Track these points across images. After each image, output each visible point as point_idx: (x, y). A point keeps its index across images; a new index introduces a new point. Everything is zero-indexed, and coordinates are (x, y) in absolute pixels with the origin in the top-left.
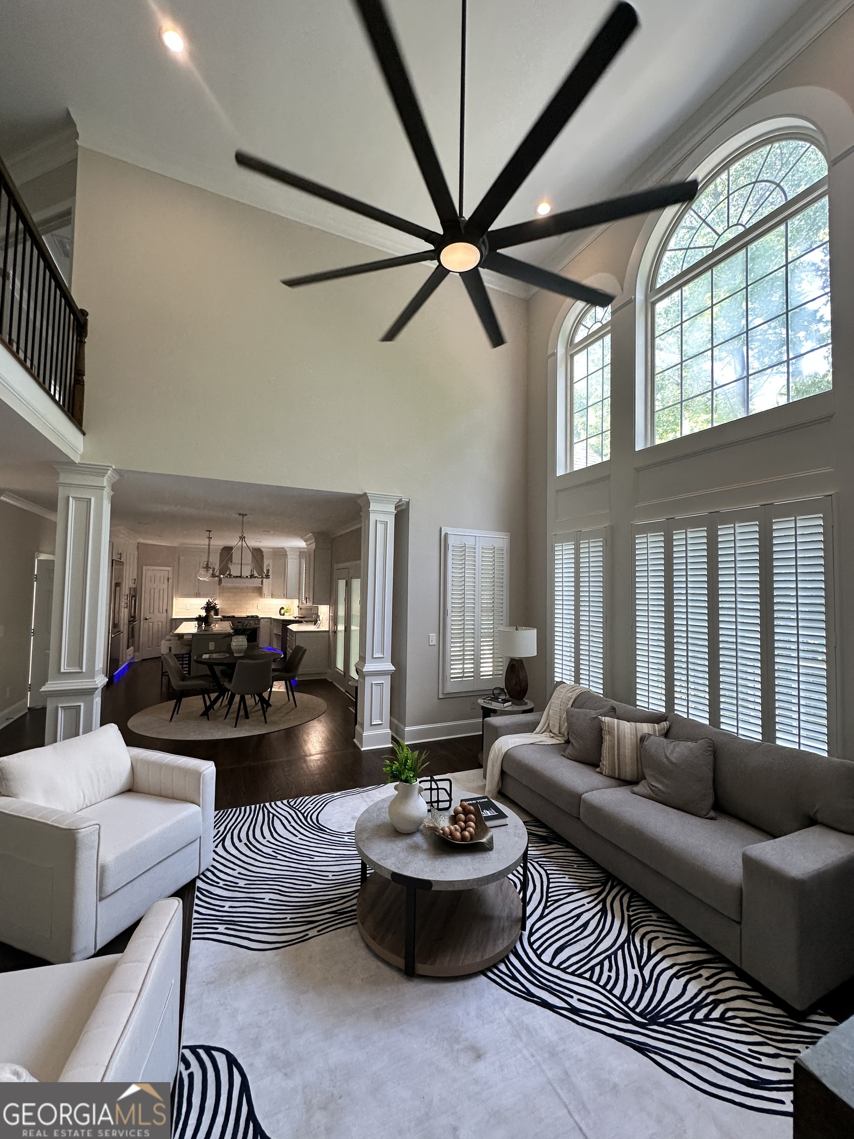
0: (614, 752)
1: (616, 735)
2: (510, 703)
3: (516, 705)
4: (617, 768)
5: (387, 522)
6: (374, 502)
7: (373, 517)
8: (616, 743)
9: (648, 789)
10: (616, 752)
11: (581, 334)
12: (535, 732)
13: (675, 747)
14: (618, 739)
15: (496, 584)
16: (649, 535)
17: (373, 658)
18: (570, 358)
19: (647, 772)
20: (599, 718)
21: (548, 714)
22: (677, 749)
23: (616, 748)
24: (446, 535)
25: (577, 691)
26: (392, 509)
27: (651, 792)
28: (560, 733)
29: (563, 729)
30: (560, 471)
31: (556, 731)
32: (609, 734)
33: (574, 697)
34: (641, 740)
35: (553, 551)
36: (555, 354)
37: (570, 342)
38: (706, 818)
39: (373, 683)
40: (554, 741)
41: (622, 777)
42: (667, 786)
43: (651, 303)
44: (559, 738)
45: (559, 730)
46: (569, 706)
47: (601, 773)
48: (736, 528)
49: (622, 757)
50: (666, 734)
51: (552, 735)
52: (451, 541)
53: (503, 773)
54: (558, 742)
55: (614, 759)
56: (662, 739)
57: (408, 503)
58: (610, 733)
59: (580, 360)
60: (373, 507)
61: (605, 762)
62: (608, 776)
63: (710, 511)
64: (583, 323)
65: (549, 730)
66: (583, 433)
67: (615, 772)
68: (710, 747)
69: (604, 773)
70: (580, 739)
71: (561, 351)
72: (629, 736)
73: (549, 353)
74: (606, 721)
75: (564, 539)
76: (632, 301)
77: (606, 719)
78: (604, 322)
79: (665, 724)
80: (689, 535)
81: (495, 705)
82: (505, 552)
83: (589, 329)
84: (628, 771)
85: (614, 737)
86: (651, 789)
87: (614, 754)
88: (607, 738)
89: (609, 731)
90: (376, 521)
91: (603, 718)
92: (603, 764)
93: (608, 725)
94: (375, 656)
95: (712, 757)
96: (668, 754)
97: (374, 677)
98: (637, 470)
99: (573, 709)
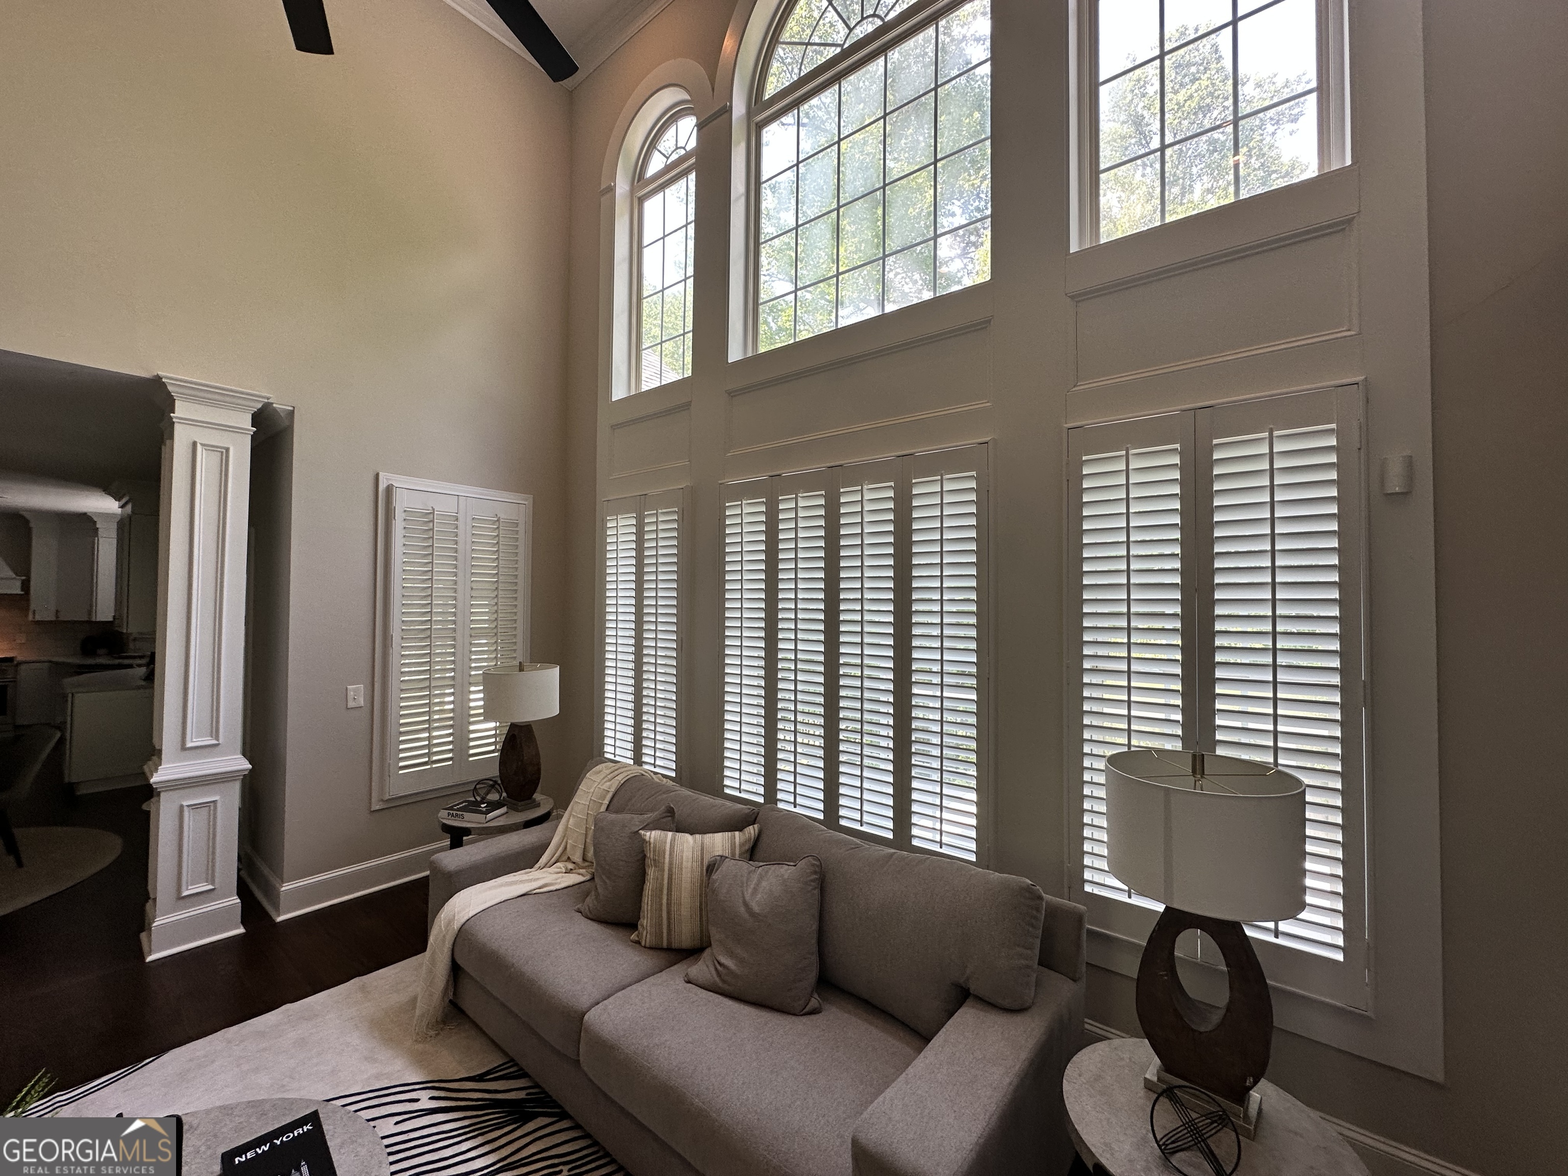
0: (661, 899)
1: (666, 868)
2: (504, 810)
3: (517, 810)
4: (665, 931)
5: (227, 450)
6: (186, 400)
7: (182, 437)
8: (666, 881)
9: (714, 972)
10: (665, 901)
11: (656, 164)
12: (537, 866)
13: (761, 878)
14: (670, 870)
15: (501, 586)
16: (744, 502)
17: (184, 748)
18: (638, 202)
19: (715, 934)
20: (640, 835)
21: (567, 827)
22: (764, 884)
23: (665, 892)
24: (389, 489)
25: (619, 778)
26: (245, 422)
27: (717, 979)
28: (584, 860)
29: (590, 854)
30: (619, 392)
31: (577, 858)
32: (656, 866)
33: (613, 790)
34: (707, 870)
35: (604, 528)
36: (611, 190)
37: (638, 177)
38: (802, 1015)
39: (185, 803)
40: (574, 879)
41: (675, 945)
42: (741, 961)
43: (757, 124)
44: (582, 871)
45: (584, 854)
46: (603, 809)
47: (638, 942)
48: (865, 491)
49: (674, 908)
50: (752, 852)
51: (570, 866)
52: (401, 503)
53: (456, 970)
54: (581, 879)
55: (661, 916)
56: (745, 866)
57: (292, 413)
58: (658, 864)
59: (652, 207)
60: (181, 410)
61: (645, 922)
62: (651, 948)
63: (828, 465)
64: (658, 148)
65: (565, 858)
66: (656, 331)
67: (662, 937)
68: (815, 873)
69: (643, 944)
70: (608, 878)
71: (622, 187)
72: (690, 864)
73: (603, 187)
74: (652, 840)
75: (621, 508)
76: (727, 110)
77: (652, 836)
78: (688, 148)
79: (752, 831)
80: (802, 503)
81: (470, 820)
82: (521, 528)
83: (668, 158)
84: (685, 935)
85: (663, 870)
86: (716, 969)
87: (661, 905)
88: (651, 873)
89: (655, 860)
90: (194, 444)
91: (648, 834)
92: (642, 926)
93: (655, 847)
94: (189, 744)
95: (817, 892)
96: (747, 897)
97: (187, 791)
98: (732, 394)
99: (607, 814)
